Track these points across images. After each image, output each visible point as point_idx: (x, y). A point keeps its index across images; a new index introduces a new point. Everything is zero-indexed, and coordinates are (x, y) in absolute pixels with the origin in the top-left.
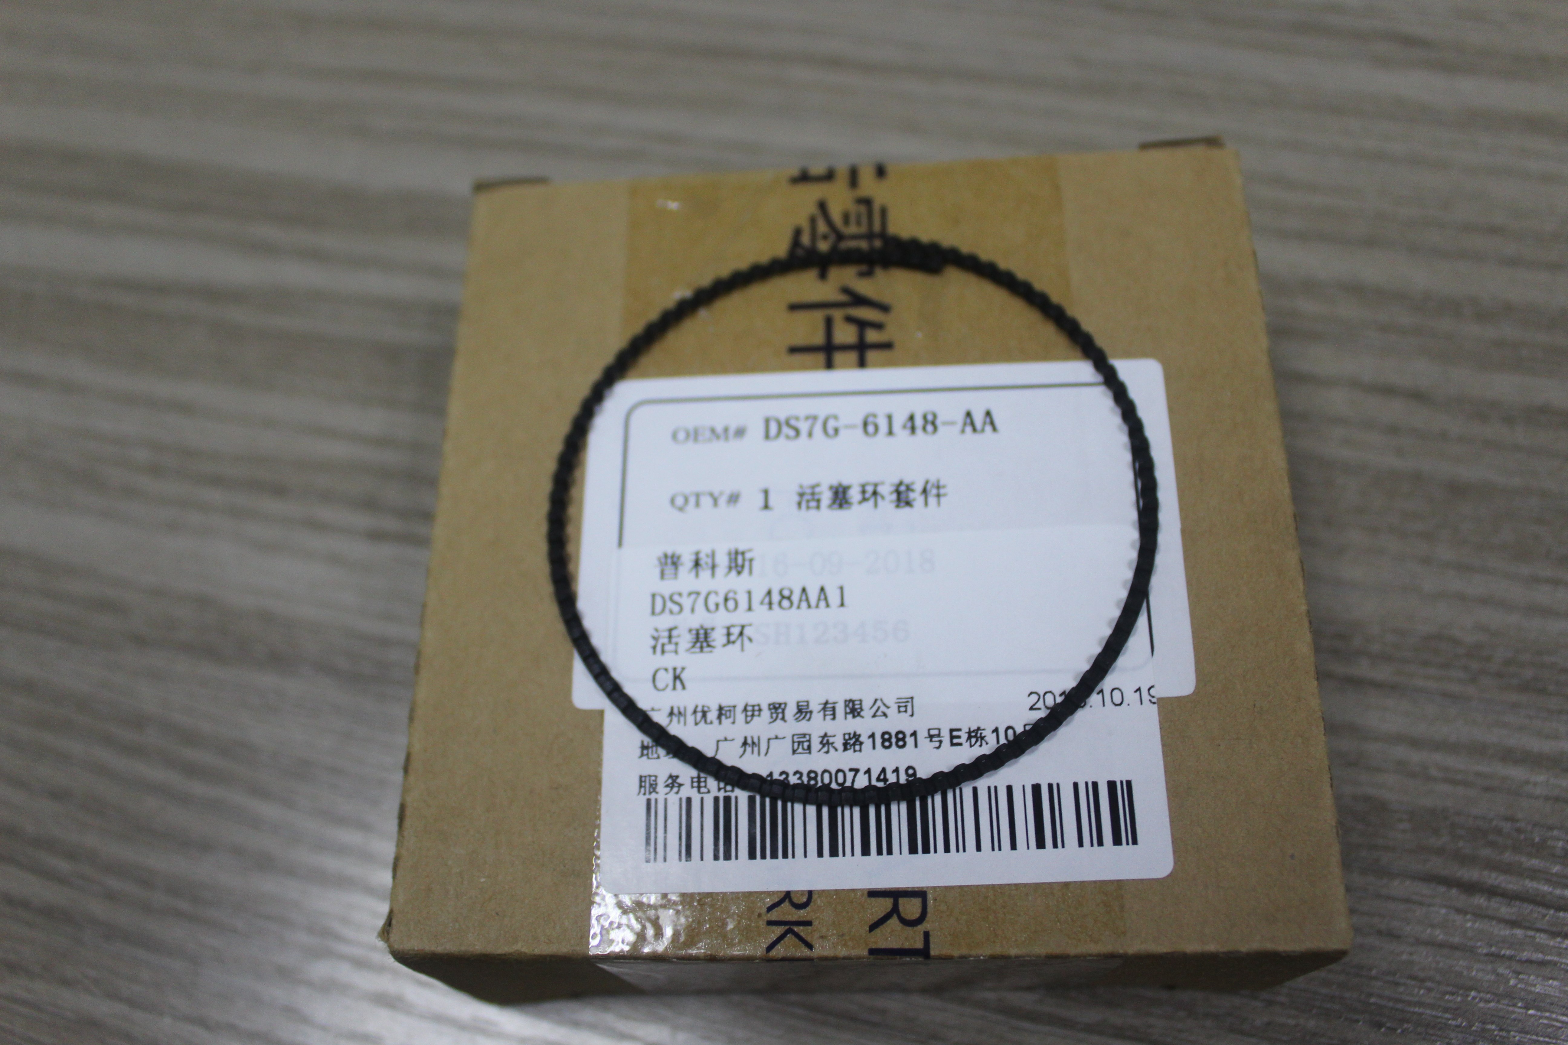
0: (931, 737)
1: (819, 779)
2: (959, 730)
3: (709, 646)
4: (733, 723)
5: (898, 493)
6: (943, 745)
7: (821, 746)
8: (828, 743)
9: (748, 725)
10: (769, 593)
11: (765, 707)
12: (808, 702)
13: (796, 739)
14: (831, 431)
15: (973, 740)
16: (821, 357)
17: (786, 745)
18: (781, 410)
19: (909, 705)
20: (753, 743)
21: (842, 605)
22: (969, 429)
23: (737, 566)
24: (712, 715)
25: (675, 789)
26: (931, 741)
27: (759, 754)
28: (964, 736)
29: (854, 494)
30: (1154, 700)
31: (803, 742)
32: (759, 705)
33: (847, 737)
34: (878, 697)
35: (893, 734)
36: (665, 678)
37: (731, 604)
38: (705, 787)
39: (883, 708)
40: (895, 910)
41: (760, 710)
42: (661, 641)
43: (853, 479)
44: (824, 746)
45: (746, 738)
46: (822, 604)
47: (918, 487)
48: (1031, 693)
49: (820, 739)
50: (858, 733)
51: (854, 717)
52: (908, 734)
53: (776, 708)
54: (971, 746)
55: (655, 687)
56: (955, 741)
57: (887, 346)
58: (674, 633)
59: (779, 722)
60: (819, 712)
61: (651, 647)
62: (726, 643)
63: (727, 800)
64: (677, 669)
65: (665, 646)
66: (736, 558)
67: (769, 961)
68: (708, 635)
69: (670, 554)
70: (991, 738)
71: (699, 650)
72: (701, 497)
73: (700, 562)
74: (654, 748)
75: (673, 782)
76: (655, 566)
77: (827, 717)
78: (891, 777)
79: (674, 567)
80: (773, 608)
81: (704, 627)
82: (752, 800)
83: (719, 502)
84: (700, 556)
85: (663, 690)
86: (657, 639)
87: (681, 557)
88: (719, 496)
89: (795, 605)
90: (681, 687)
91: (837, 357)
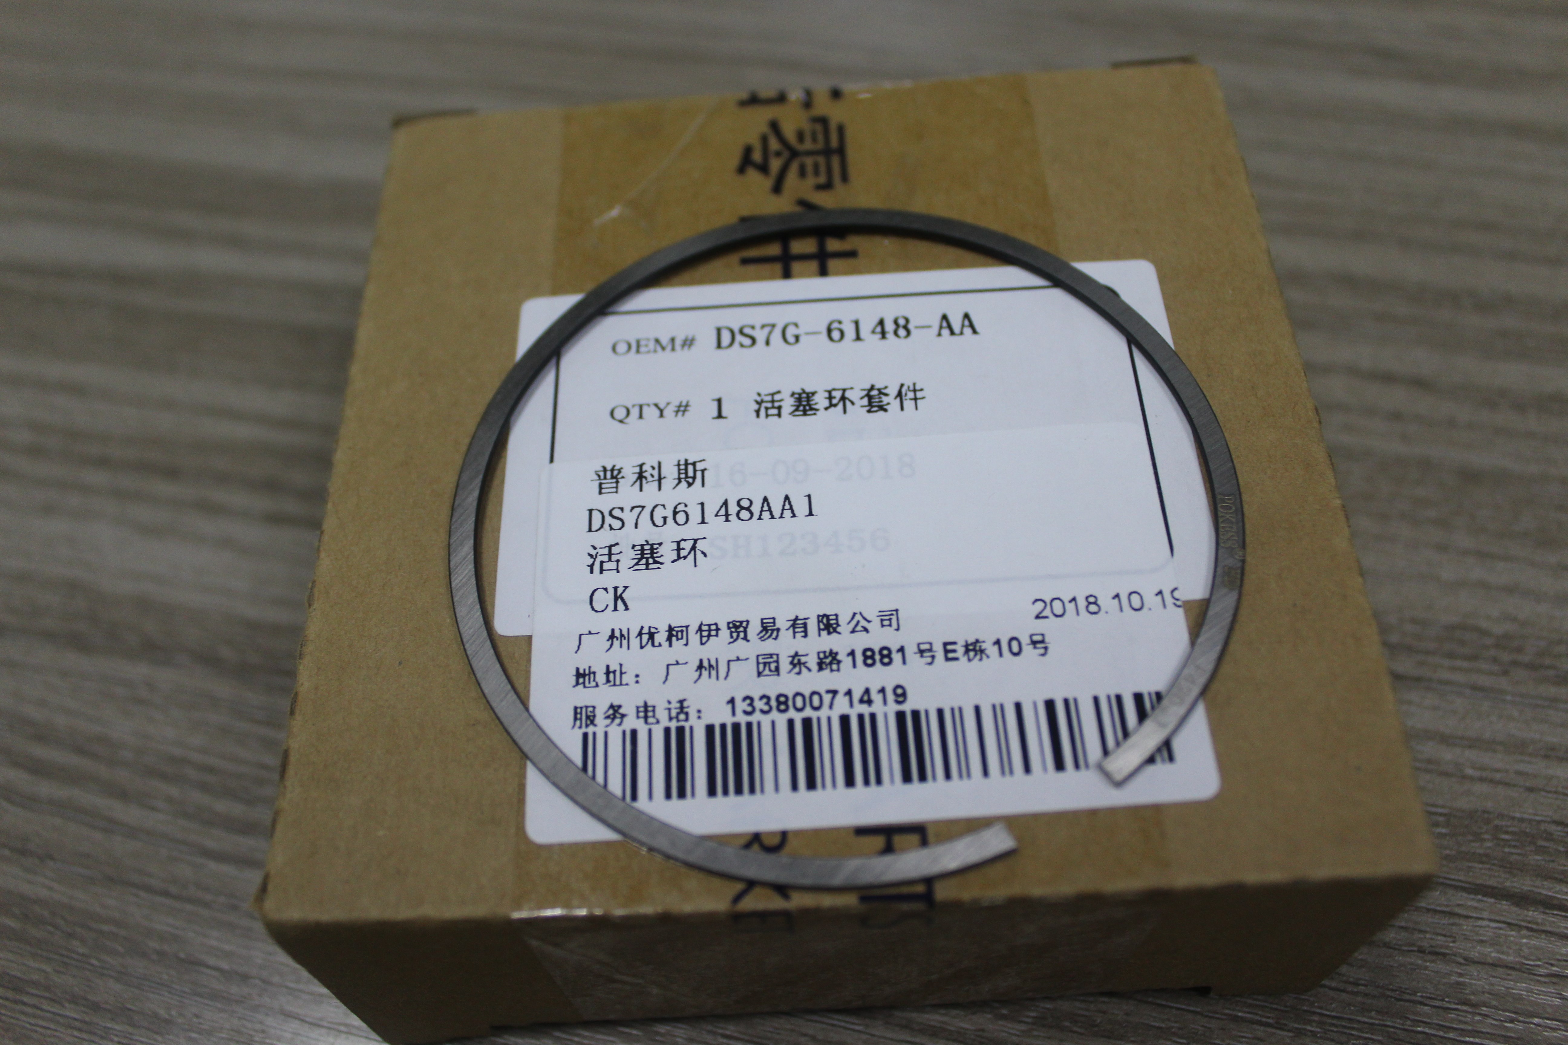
0: (921, 652)
1: (790, 703)
2: (955, 643)
3: (656, 562)
4: (686, 645)
5: (870, 397)
6: (936, 660)
7: (791, 667)
8: (799, 663)
9: (703, 646)
10: (726, 503)
11: (723, 626)
12: (774, 618)
13: (761, 660)
14: (791, 339)
15: (972, 654)
16: (778, 267)
17: (751, 667)
18: (734, 319)
19: (894, 618)
20: (711, 666)
21: (811, 514)
22: (946, 332)
23: (687, 477)
24: (661, 637)
25: (617, 721)
26: (922, 656)
27: (717, 678)
28: (961, 650)
29: (821, 401)
30: (1178, 603)
31: (769, 663)
32: (716, 624)
33: (822, 655)
34: (857, 611)
35: (877, 650)
36: (604, 599)
37: (681, 518)
38: (654, 716)
39: (863, 623)
41: (718, 629)
42: (599, 559)
43: (818, 385)
44: (794, 666)
45: (701, 661)
46: (787, 513)
47: (893, 391)
48: (1036, 600)
49: (790, 659)
50: (834, 651)
51: (829, 633)
52: (894, 649)
53: (736, 627)
54: (969, 660)
55: (593, 609)
56: (950, 655)
57: (850, 254)
58: (615, 550)
59: (740, 641)
60: (787, 629)
61: (588, 566)
62: (676, 558)
63: (680, 731)
64: (618, 589)
65: (604, 564)
66: (686, 469)
67: (737, 918)
68: (655, 551)
69: (609, 467)
70: (992, 650)
71: (644, 567)
72: (645, 409)
73: (644, 474)
74: (592, 676)
75: (615, 712)
76: (592, 480)
77: (797, 635)
78: (877, 698)
79: (614, 480)
80: (730, 519)
81: (650, 543)
82: (710, 729)
83: (665, 413)
84: (644, 468)
85: (602, 611)
86: (594, 557)
87: (622, 470)
88: (665, 407)
89: (756, 515)
90: (624, 608)
91: (796, 266)
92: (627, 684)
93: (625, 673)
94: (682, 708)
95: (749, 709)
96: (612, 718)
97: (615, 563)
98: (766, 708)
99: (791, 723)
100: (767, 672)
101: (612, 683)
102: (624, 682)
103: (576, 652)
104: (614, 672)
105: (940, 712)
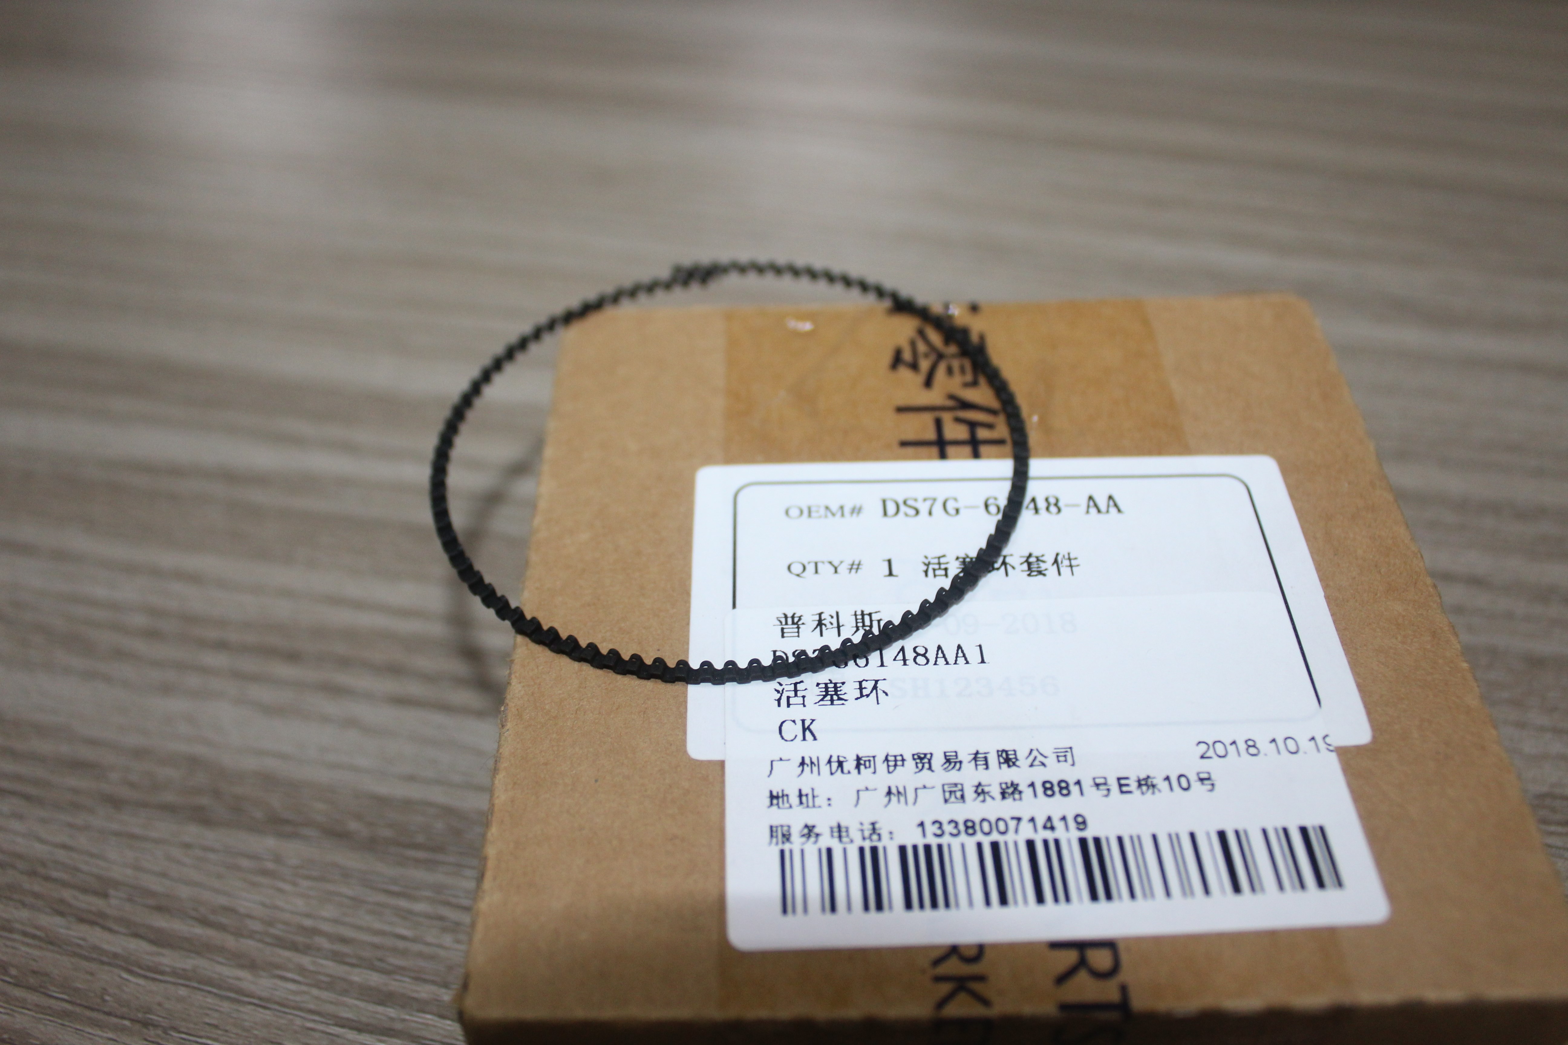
0: (1097, 785)
1: (977, 827)
2: (1127, 778)
3: (839, 699)
4: (874, 773)
5: (1029, 564)
6: (1112, 793)
7: (975, 795)
8: (983, 792)
9: (890, 775)
10: (902, 650)
11: (908, 757)
12: (956, 752)
13: (946, 789)
14: (953, 512)
15: (1144, 788)
16: (935, 450)
17: (937, 794)
18: (899, 493)
19: (1069, 755)
20: (899, 793)
21: (983, 661)
22: (1093, 510)
23: (864, 626)
24: (850, 765)
25: (812, 839)
26: (1098, 789)
27: (906, 804)
28: (1134, 785)
30: (1331, 748)
31: (955, 791)
32: (901, 756)
33: (1004, 786)
34: (1034, 747)
35: (1055, 783)
36: (793, 730)
38: (848, 836)
40: (1082, 963)
41: (903, 760)
42: (785, 694)
44: (979, 794)
45: (890, 788)
46: (961, 660)
47: (1049, 559)
48: (1200, 743)
49: (974, 789)
50: (1016, 782)
51: (1009, 766)
52: (1071, 781)
53: (921, 759)
54: (1143, 794)
55: (783, 738)
56: (1124, 789)
57: (1002, 442)
58: (800, 687)
59: (925, 771)
60: (970, 762)
61: (776, 700)
62: (859, 696)
63: (874, 850)
64: (806, 721)
65: (791, 699)
66: (863, 619)
67: (940, 1024)
68: (839, 689)
69: (790, 615)
70: (1163, 786)
71: (829, 703)
72: (820, 566)
73: (823, 622)
74: (785, 798)
75: (810, 831)
76: (774, 625)
77: (979, 767)
78: (1059, 825)
79: (796, 626)
80: (907, 664)
81: (833, 682)
82: (902, 850)
83: (839, 570)
84: (823, 617)
85: (792, 740)
86: (781, 692)
87: (802, 618)
88: (839, 566)
89: (932, 661)
90: (812, 738)
91: (950, 450)
92: (820, 807)
93: (817, 796)
94: (874, 829)
95: (939, 832)
96: (808, 836)
97: (802, 698)
98: (955, 831)
99: (979, 846)
100: (953, 799)
101: (805, 805)
102: (817, 804)
103: (769, 776)
104: (807, 795)
105: (1120, 840)
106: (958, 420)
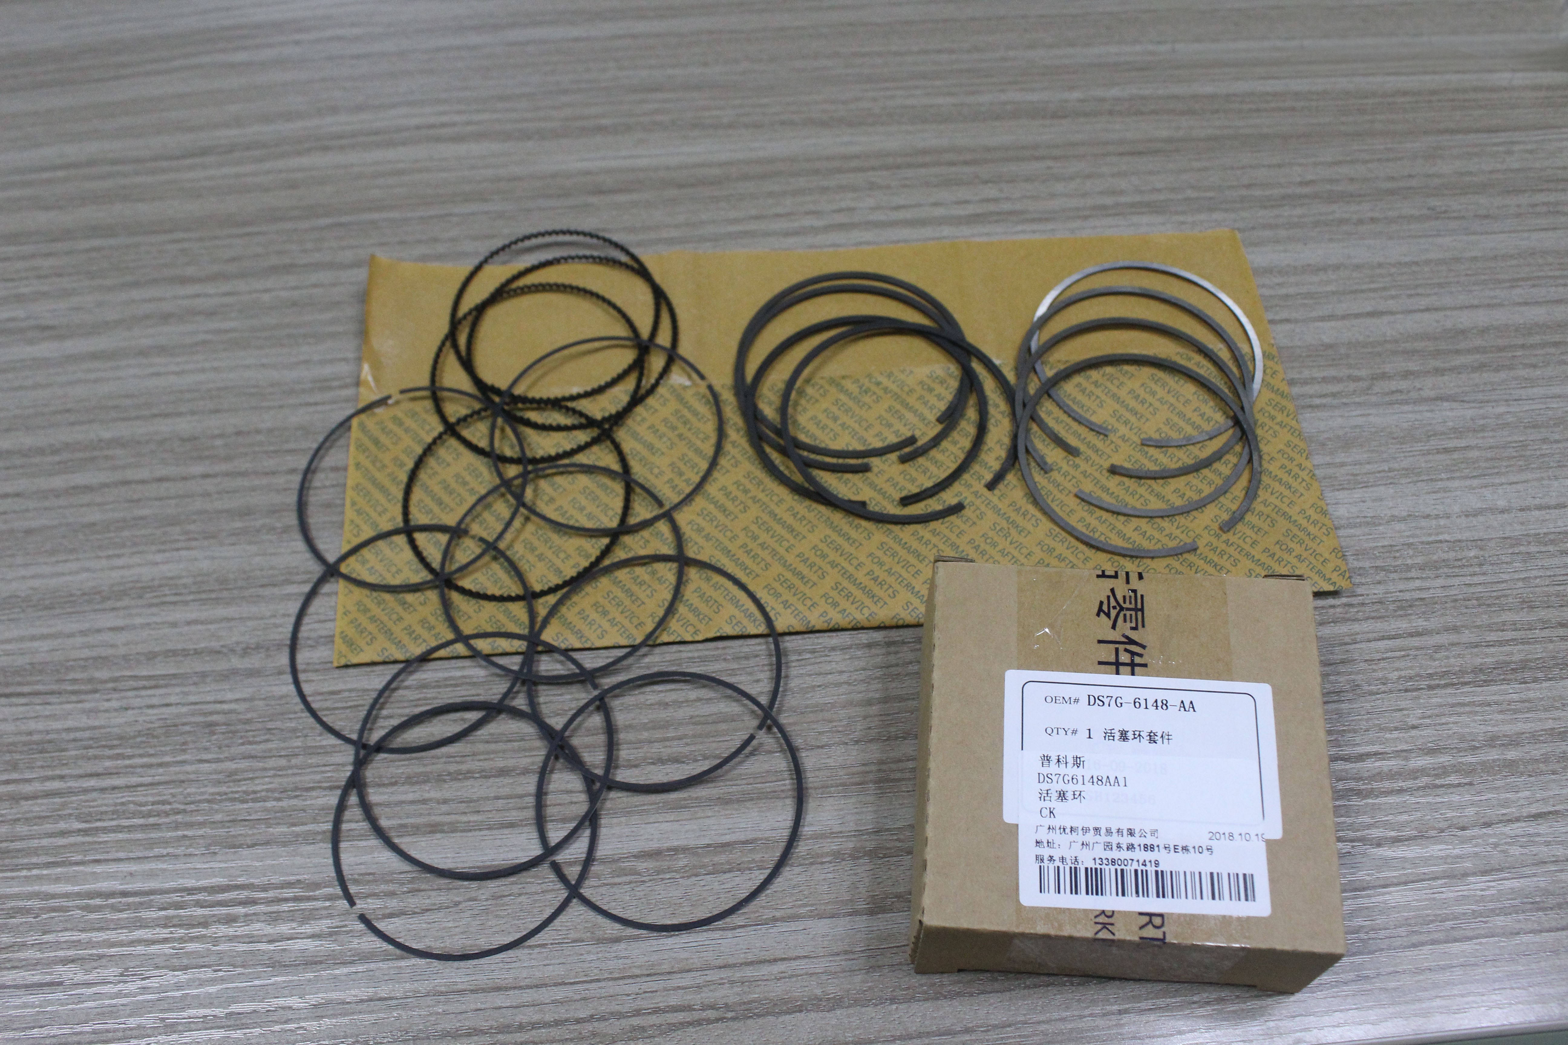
0: (1166, 848)
1: (1116, 862)
2: (1178, 846)
3: (1065, 799)
4: (1077, 835)
5: (1150, 736)
6: (1171, 852)
8: (1120, 847)
9: (1084, 836)
10: (1092, 778)
11: (1091, 829)
12: (1111, 828)
13: (1105, 844)
14: (1119, 704)
15: (1184, 851)
16: (1114, 668)
17: (1102, 847)
18: (1096, 691)
19: (1156, 833)
20: (1087, 844)
21: (1125, 786)
22: (1182, 709)
23: (1077, 764)
24: (1068, 831)
25: (1052, 862)
26: (1166, 850)
27: (1089, 850)
28: (1180, 849)
29: (1130, 735)
30: (1264, 840)
31: (1109, 846)
32: (1089, 828)
33: (1128, 845)
34: (1142, 829)
35: (1149, 845)
36: (1046, 812)
37: (1075, 781)
38: (1066, 862)
39: (1144, 833)
40: (1150, 922)
41: (1089, 830)
42: (1043, 795)
43: (1129, 728)
44: (1118, 848)
45: (1083, 842)
46: (1116, 785)
47: (1159, 735)
48: (1211, 832)
49: (1116, 845)
50: (1133, 844)
51: (1131, 837)
52: (1156, 845)
53: (1096, 830)
54: (1183, 853)
55: (1042, 816)
56: (1176, 851)
57: (1145, 665)
58: (1049, 792)
59: (1098, 836)
60: (1116, 833)
61: (1039, 798)
62: (1073, 799)
63: (1076, 868)
64: (1051, 809)
65: (1045, 798)
66: (1077, 760)
67: (1095, 940)
68: (1065, 795)
69: (1046, 756)
70: (1192, 850)
73: (1060, 760)
74: (1042, 843)
75: (1051, 858)
76: (1039, 760)
77: (1119, 836)
78: (1148, 863)
79: (1048, 761)
80: (1094, 784)
81: (1063, 791)
82: (1086, 869)
83: (1068, 733)
84: (1060, 758)
85: (1045, 817)
86: (1041, 795)
87: (1051, 757)
88: (1068, 731)
89: (1104, 784)
90: (1053, 817)
91: (1121, 668)
94: (1076, 860)
95: (1101, 863)
96: (1051, 860)
97: (1050, 798)
98: (1107, 863)
99: (1116, 870)
101: (1050, 847)
102: (1054, 847)
103: (1036, 834)
104: (1051, 843)
105: (1171, 873)
106: (1126, 650)
